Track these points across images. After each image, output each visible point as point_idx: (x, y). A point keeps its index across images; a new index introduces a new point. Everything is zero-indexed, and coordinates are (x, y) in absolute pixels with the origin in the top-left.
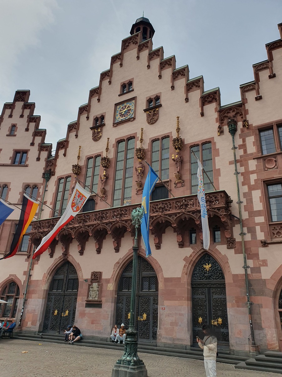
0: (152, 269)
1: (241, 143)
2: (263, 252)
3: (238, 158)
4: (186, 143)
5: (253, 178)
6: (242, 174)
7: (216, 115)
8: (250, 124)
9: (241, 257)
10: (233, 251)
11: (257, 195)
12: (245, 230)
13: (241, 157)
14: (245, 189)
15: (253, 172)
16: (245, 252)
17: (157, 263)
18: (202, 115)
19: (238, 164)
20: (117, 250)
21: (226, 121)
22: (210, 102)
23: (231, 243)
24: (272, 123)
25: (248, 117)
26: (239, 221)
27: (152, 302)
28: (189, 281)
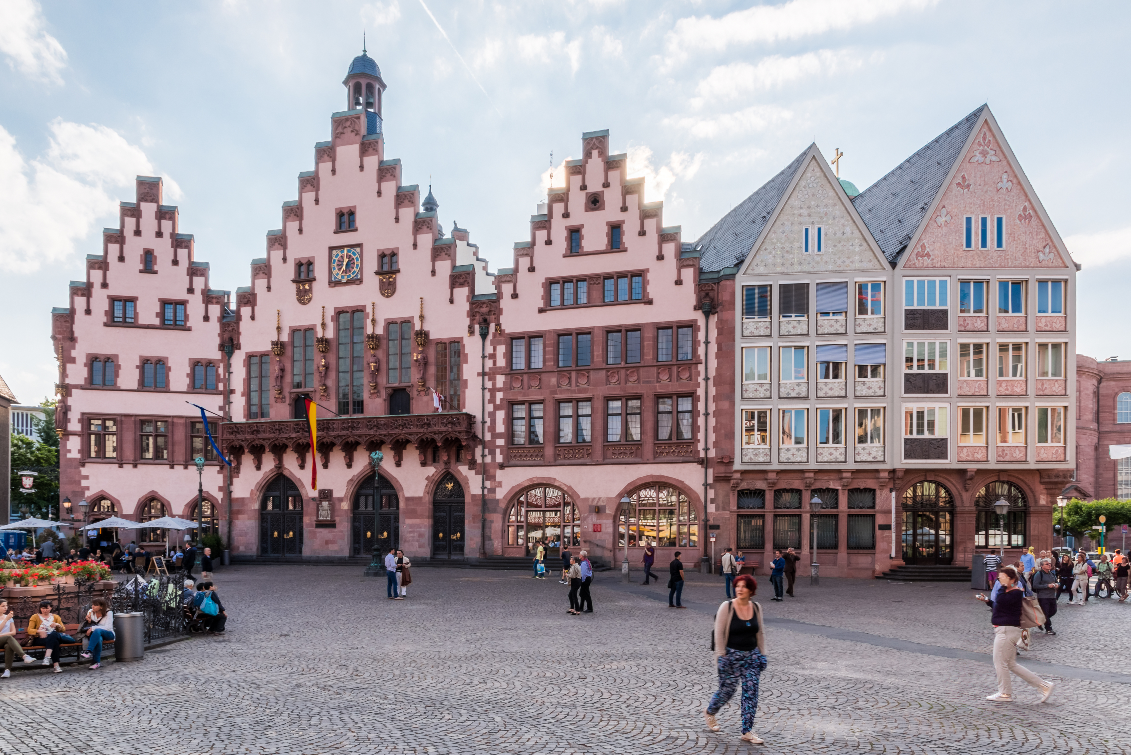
0: (392, 487)
1: (491, 352)
2: (500, 475)
3: (487, 370)
4: (432, 337)
5: (499, 395)
6: (490, 390)
7: (467, 307)
8: (503, 328)
9: (480, 477)
10: (473, 471)
11: (501, 415)
12: (486, 451)
13: (490, 368)
14: (490, 408)
15: (499, 390)
16: (484, 474)
17: (397, 481)
18: (452, 301)
19: (486, 378)
20: (349, 465)
21: (478, 317)
22: (462, 285)
23: (472, 464)
24: (524, 333)
25: (502, 319)
26: (482, 442)
27: (392, 520)
28: (431, 499)
